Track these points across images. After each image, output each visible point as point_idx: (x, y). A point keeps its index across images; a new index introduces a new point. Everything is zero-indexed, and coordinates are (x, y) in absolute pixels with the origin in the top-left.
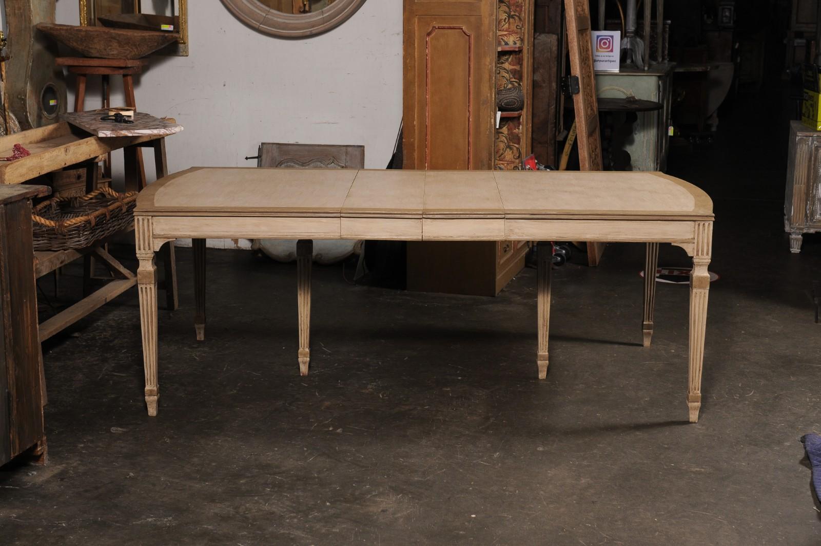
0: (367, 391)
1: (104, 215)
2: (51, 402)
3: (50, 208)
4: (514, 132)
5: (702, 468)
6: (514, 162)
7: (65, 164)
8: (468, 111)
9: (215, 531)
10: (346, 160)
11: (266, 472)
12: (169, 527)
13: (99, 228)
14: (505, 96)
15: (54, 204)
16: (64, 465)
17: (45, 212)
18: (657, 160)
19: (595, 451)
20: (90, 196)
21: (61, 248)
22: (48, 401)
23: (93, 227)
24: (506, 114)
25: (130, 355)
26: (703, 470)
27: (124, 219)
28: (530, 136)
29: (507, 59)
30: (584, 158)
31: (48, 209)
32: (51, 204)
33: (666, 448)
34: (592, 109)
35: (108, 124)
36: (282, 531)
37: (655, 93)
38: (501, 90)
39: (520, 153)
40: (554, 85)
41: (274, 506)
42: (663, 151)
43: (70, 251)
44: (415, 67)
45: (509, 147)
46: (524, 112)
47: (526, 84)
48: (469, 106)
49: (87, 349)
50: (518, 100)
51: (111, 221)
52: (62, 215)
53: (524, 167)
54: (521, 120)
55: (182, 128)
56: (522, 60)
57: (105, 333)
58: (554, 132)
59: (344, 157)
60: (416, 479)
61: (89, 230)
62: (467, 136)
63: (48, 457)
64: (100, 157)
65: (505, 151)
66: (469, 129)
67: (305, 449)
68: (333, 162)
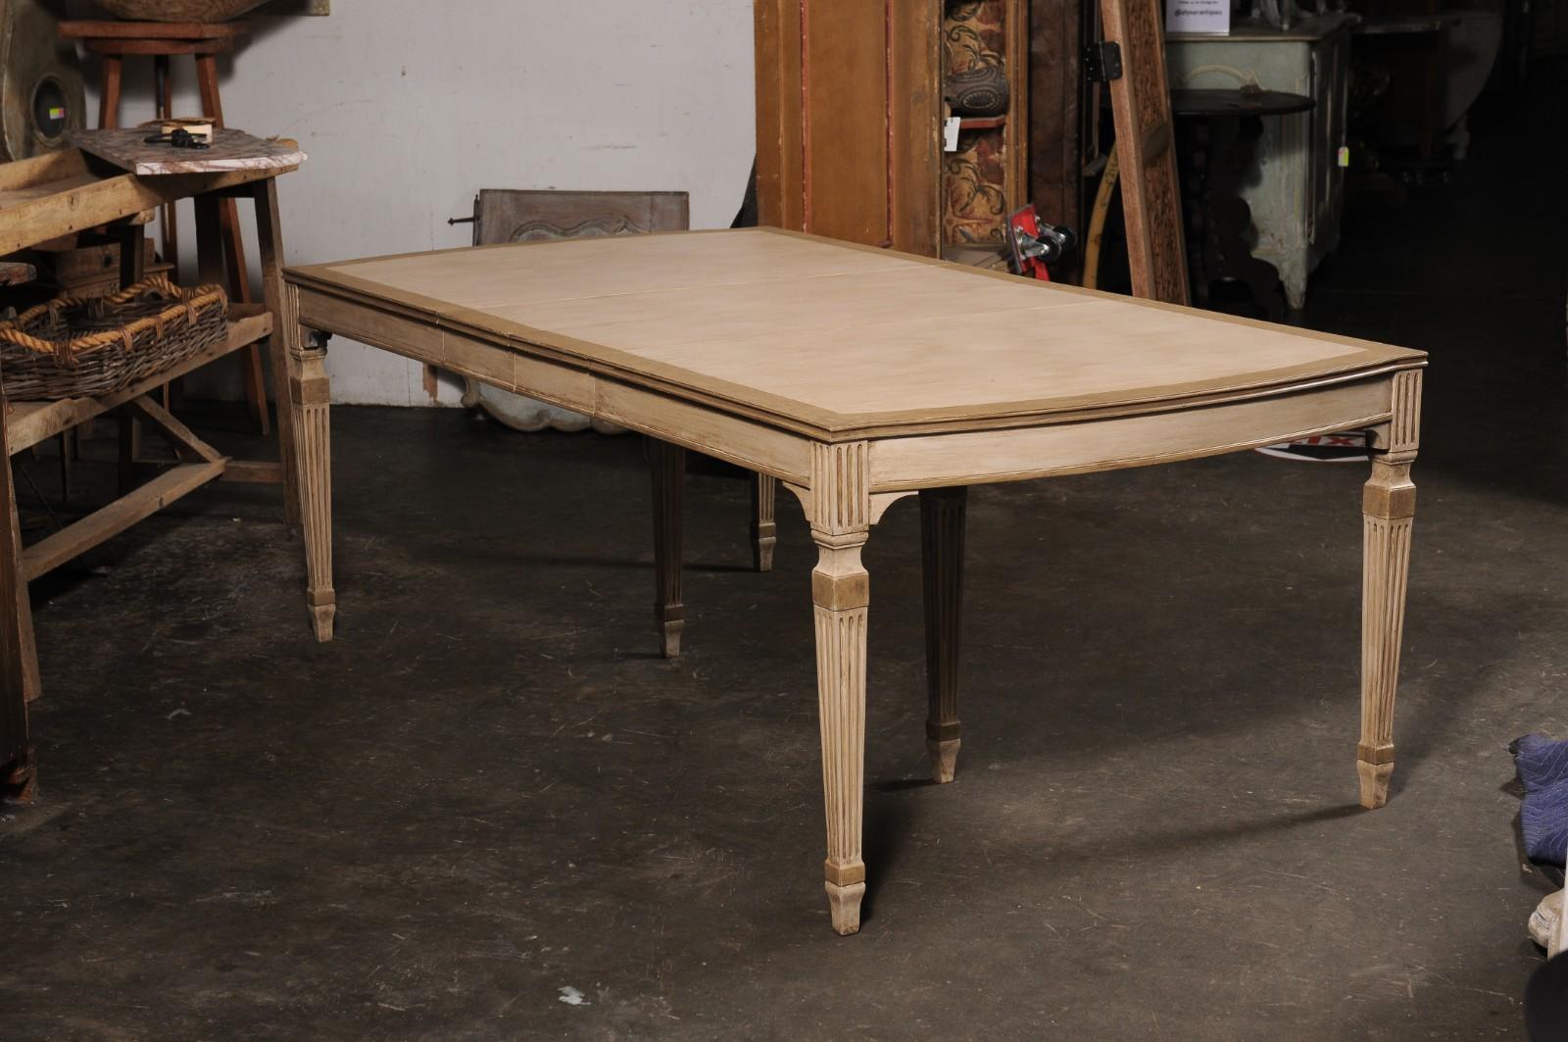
0: (669, 667)
1: (153, 330)
2: (48, 693)
3: (47, 321)
4: (992, 160)
5: (1307, 798)
6: (989, 221)
7: (71, 228)
8: (885, 115)
9: (352, 914)
10: (651, 221)
11: (458, 811)
12: (265, 907)
13: (141, 356)
14: (968, 85)
15: (54, 312)
16: (68, 803)
17: (37, 327)
18: (1310, 215)
19: (1102, 770)
20: (127, 296)
21: (66, 395)
22: (43, 691)
23: (129, 353)
24: (972, 122)
25: (207, 606)
26: (1308, 801)
27: (192, 338)
28: (1025, 166)
29: (975, 11)
30: (1135, 210)
31: (43, 322)
32: (48, 312)
33: (1245, 764)
34: (1156, 111)
35: (159, 151)
36: (479, 913)
37: (1302, 77)
38: (961, 75)
39: (1003, 202)
40: (1074, 62)
41: (468, 870)
42: (1327, 198)
43: (83, 399)
44: (777, 28)
45: (981, 190)
46: (1010, 119)
47: (1013, 62)
48: (888, 105)
49: (123, 597)
50: (996, 93)
51: (165, 342)
52: (71, 334)
53: (1009, 229)
54: (1005, 135)
55: (305, 157)
56: (1005, 12)
57: (159, 568)
58: (1075, 158)
59: (647, 216)
60: (746, 820)
61: (120, 359)
62: (885, 167)
63: (38, 789)
64: (142, 215)
65: (973, 199)
66: (888, 152)
67: (537, 771)
68: (625, 227)
